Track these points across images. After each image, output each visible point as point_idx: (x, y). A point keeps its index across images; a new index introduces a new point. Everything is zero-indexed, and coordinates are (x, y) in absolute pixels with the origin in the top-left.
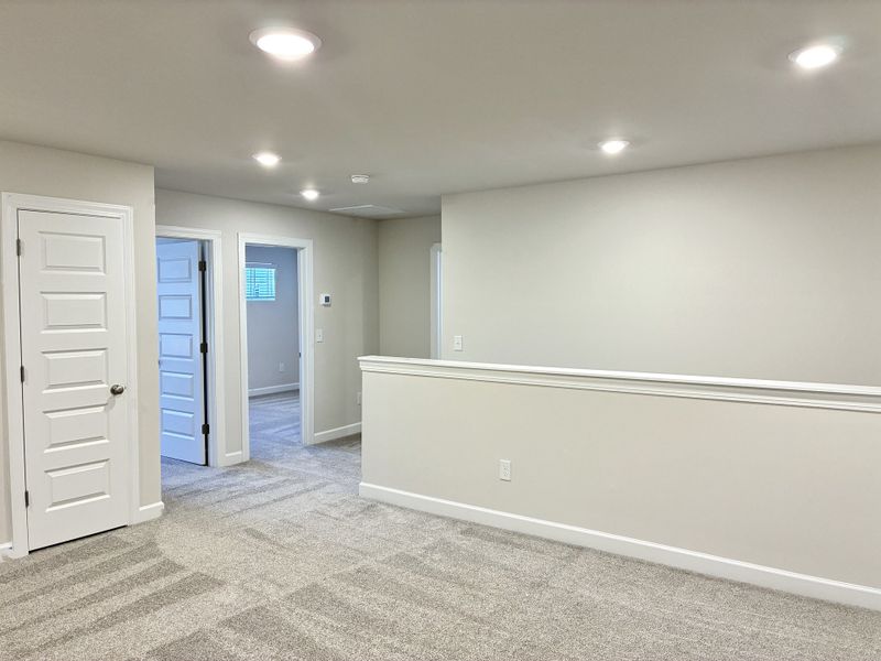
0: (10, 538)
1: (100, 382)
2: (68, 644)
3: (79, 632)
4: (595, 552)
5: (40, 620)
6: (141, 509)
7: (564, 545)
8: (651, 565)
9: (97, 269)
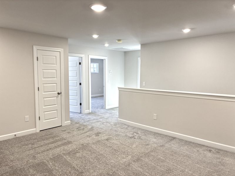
0: (35, 127)
1: (55, 91)
2: (48, 151)
3: (50, 149)
4: (178, 139)
5: (42, 146)
6: (65, 122)
7: (170, 137)
8: (194, 143)
9: (54, 64)
